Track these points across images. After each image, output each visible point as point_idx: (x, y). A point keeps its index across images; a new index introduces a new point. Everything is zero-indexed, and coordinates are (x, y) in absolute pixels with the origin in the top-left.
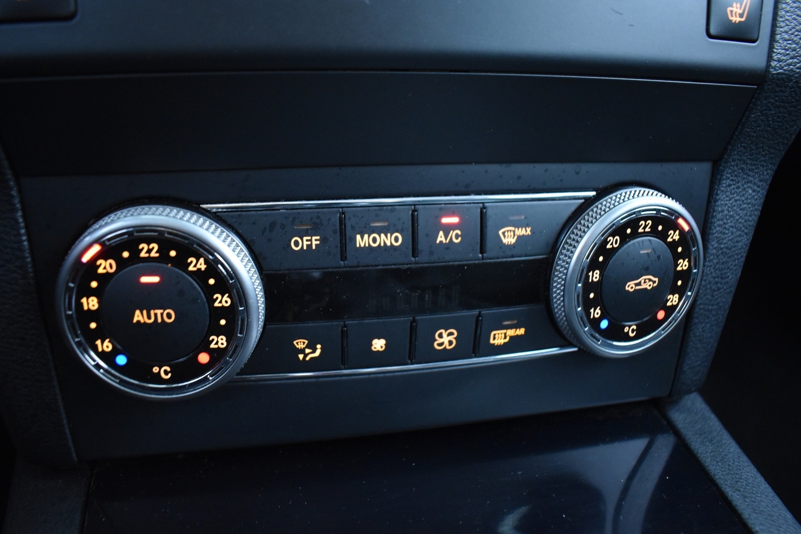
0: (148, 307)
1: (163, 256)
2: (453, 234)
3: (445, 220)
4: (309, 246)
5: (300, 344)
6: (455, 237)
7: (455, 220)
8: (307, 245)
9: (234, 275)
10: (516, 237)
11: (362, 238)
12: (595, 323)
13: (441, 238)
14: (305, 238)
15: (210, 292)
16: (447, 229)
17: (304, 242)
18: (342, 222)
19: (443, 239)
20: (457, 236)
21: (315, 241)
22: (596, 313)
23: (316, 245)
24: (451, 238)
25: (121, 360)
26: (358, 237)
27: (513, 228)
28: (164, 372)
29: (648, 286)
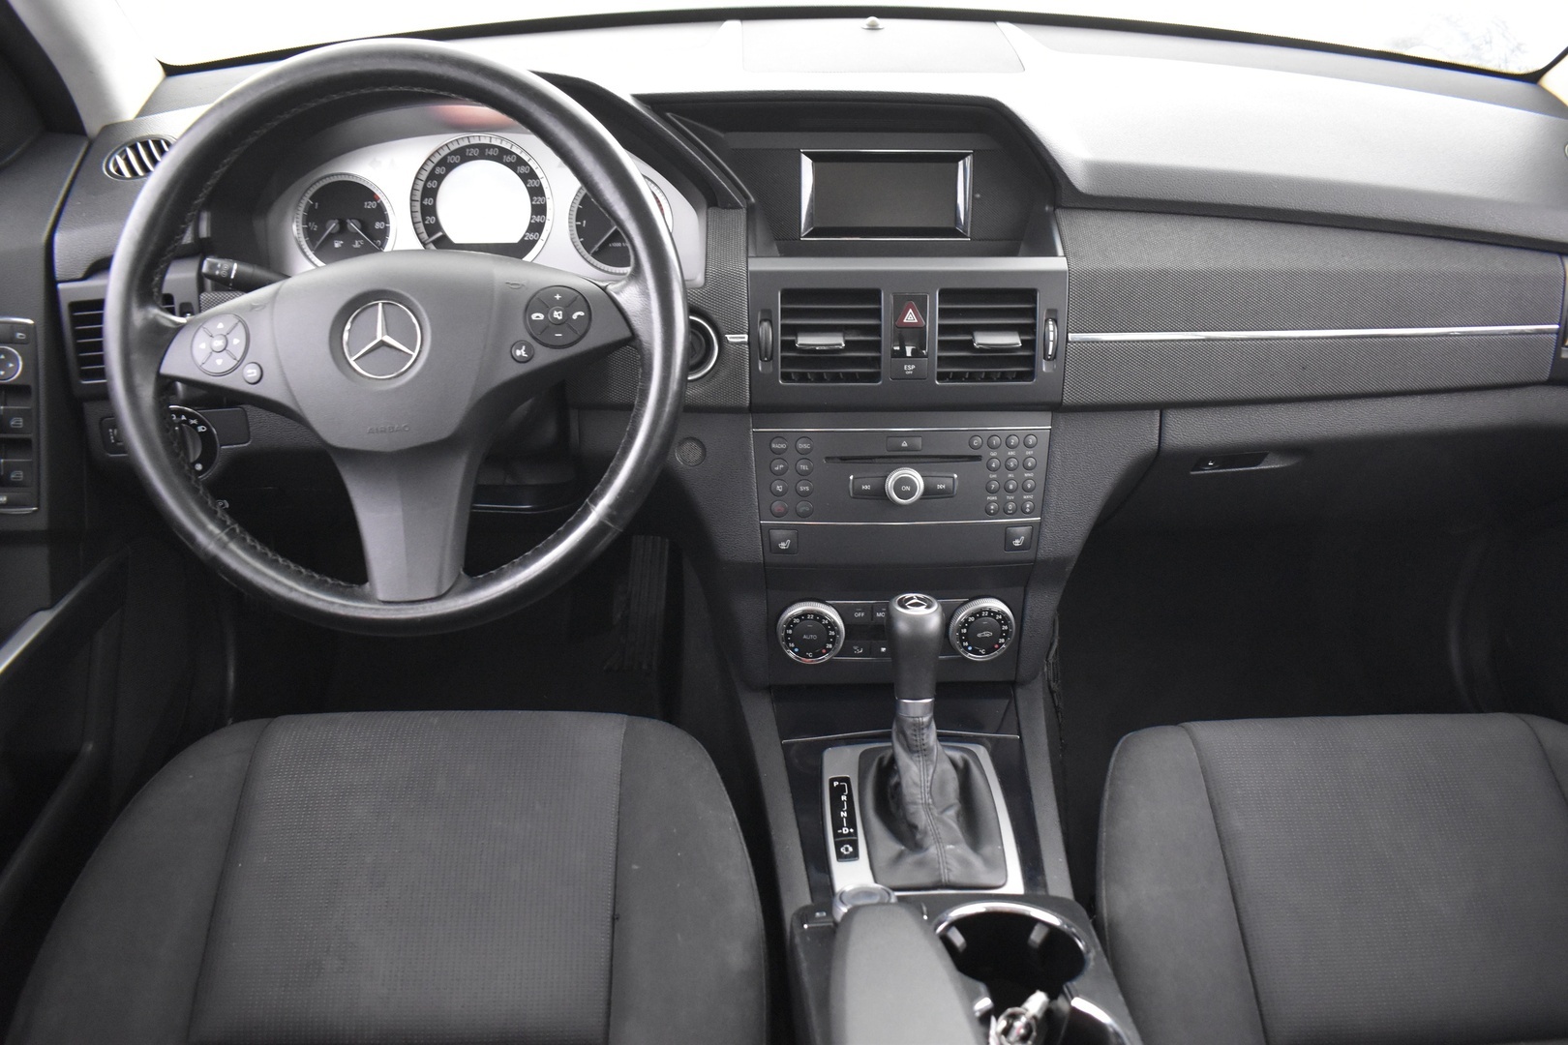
0: (808, 634)
1: (815, 619)
4: (862, 616)
5: (855, 648)
9: (835, 622)
12: (966, 648)
15: (828, 630)
17: (859, 615)
21: (864, 615)
22: (966, 644)
25: (796, 650)
28: (810, 655)
29: (988, 635)
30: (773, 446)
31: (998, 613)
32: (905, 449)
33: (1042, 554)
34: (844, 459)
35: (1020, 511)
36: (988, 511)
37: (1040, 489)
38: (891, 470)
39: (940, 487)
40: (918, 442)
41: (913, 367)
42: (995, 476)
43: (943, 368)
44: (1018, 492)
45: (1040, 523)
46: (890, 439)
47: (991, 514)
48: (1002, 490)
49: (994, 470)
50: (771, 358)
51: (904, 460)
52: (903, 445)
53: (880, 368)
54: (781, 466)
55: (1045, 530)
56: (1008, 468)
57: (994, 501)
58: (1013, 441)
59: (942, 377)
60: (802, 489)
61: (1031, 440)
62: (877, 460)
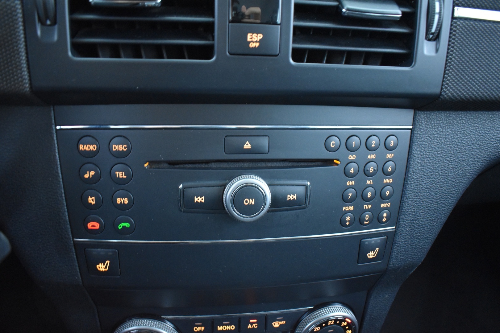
2: (254, 325)
3: (251, 321)
4: (201, 330)
6: (255, 326)
7: (255, 321)
8: (200, 330)
10: (279, 325)
11: (220, 327)
13: (250, 326)
14: (199, 327)
16: (252, 323)
17: (199, 329)
18: (213, 323)
19: (250, 327)
20: (256, 326)
21: (203, 328)
23: (203, 330)
24: (253, 327)
26: (218, 327)
27: (278, 322)
30: (81, 147)
31: (344, 320)
32: (247, 151)
33: (394, 263)
34: (173, 164)
35: (377, 221)
36: (342, 223)
37: (398, 196)
38: (231, 178)
39: (291, 197)
40: (264, 142)
41: (260, 36)
42: (352, 183)
43: (298, 43)
44: (376, 200)
45: (394, 233)
46: (228, 138)
47: (346, 226)
48: (359, 199)
49: (352, 176)
50: (54, 23)
51: (246, 165)
52: (246, 147)
53: (213, 40)
54: (92, 173)
55: (399, 239)
56: (367, 174)
57: (350, 211)
58: (374, 142)
59: (298, 55)
60: (119, 201)
61: (392, 142)
62: (213, 165)
